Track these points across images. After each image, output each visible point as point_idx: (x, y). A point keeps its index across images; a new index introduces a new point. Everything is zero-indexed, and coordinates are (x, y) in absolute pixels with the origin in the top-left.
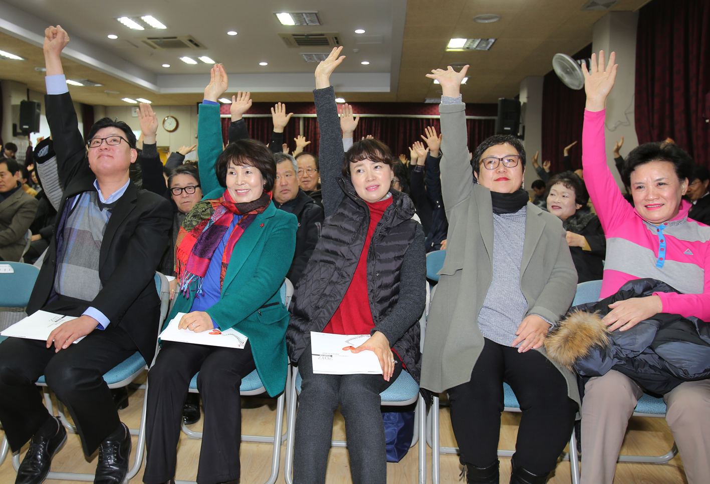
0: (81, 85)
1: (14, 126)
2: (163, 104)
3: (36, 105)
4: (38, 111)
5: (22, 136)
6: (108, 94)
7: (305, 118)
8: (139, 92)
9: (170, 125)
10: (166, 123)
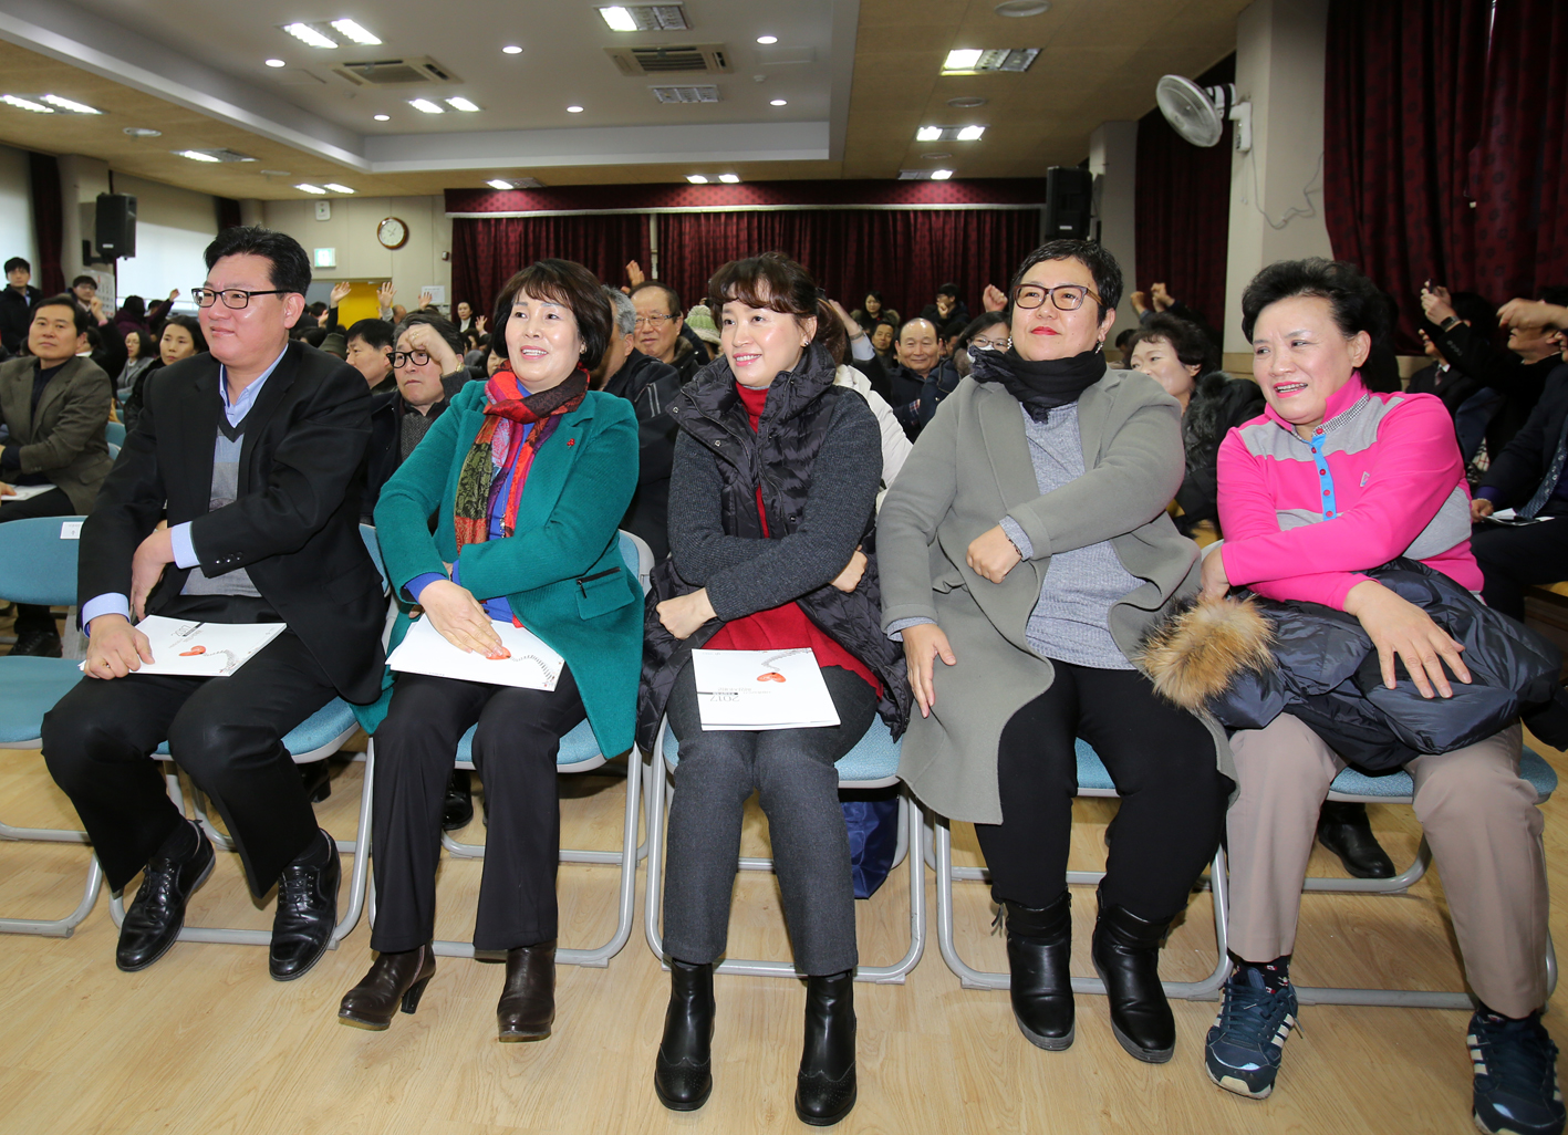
0: (215, 160)
1: (86, 246)
2: (379, 195)
3: (127, 201)
4: (130, 213)
5: (101, 265)
6: (268, 177)
7: (659, 215)
8: (327, 170)
9: (393, 234)
10: (385, 232)
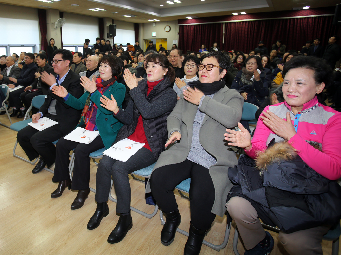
0: (130, 17)
1: (108, 34)
2: (164, 21)
3: (114, 26)
4: (115, 28)
5: (110, 38)
6: (141, 19)
7: (226, 23)
8: (153, 17)
9: (168, 29)
10: (166, 29)
